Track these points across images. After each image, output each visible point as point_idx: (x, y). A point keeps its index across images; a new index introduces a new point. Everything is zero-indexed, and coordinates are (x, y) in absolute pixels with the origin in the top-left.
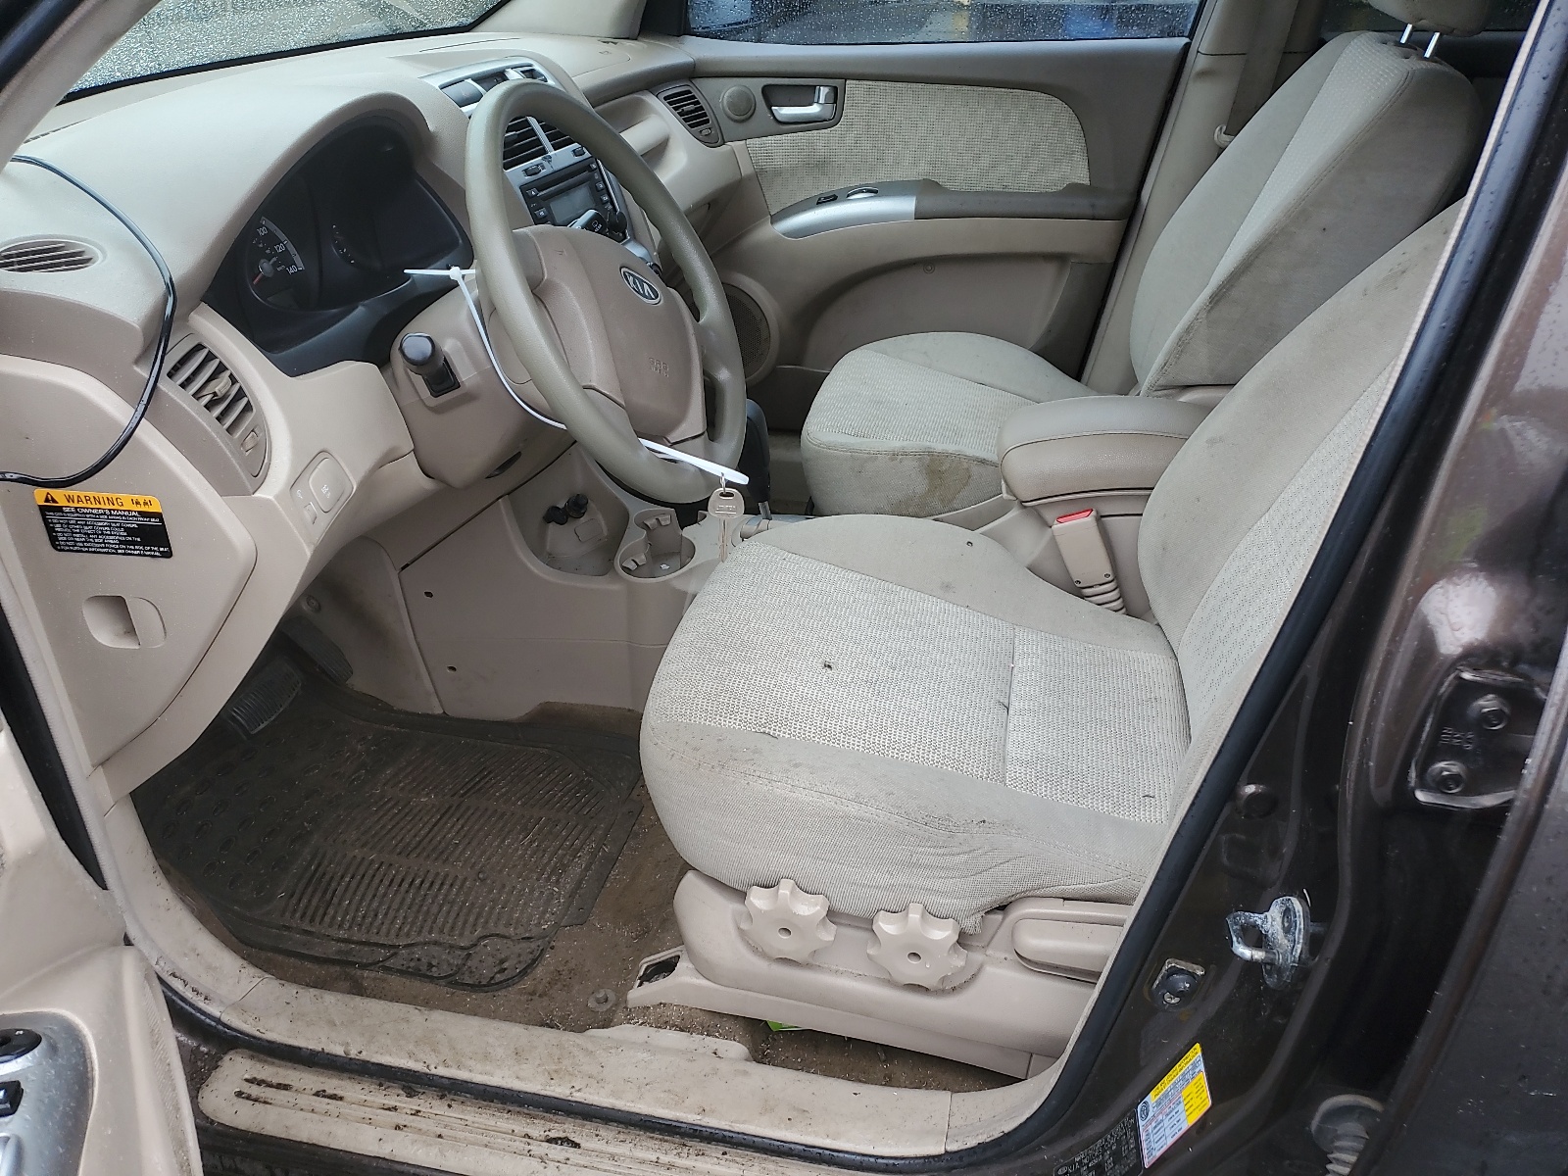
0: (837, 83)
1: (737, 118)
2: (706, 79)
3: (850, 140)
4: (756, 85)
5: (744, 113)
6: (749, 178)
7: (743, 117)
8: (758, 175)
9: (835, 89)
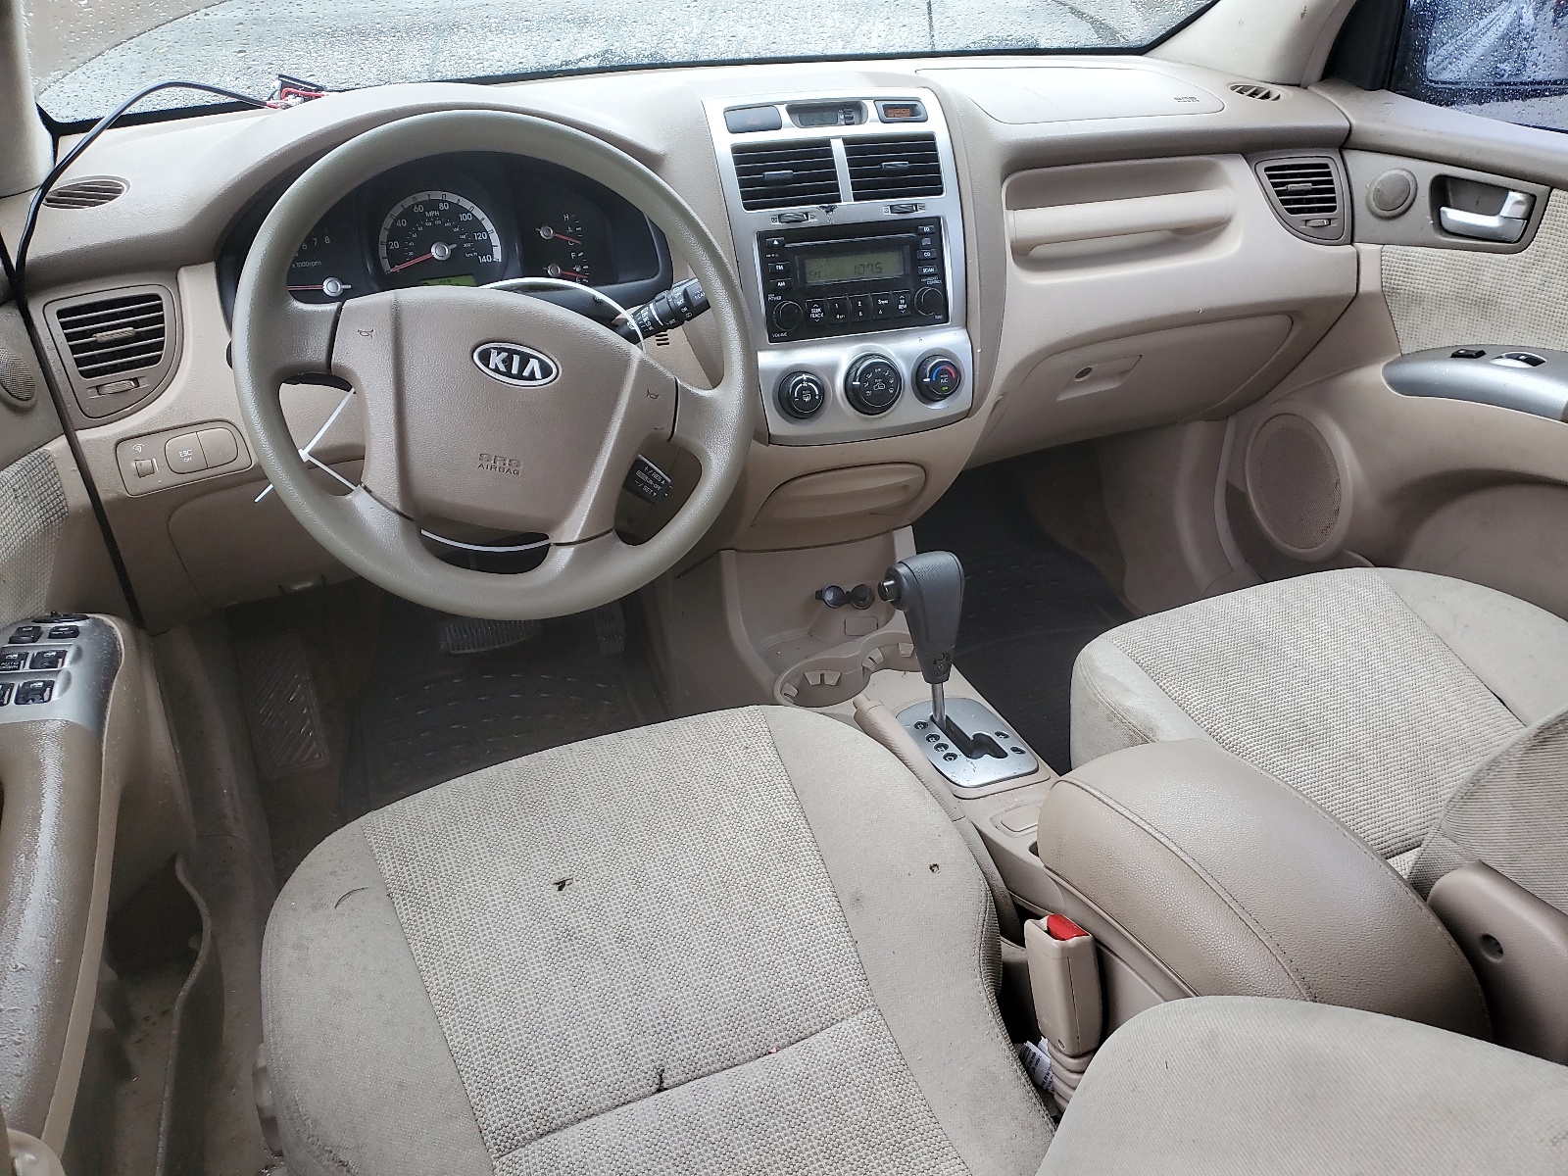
0: (1539, 189)
1: (1379, 211)
2: (1356, 152)
3: (1535, 277)
4: (1427, 172)
5: (1394, 207)
6: (1371, 296)
7: (1388, 214)
8: (1383, 296)
9: (1533, 198)
